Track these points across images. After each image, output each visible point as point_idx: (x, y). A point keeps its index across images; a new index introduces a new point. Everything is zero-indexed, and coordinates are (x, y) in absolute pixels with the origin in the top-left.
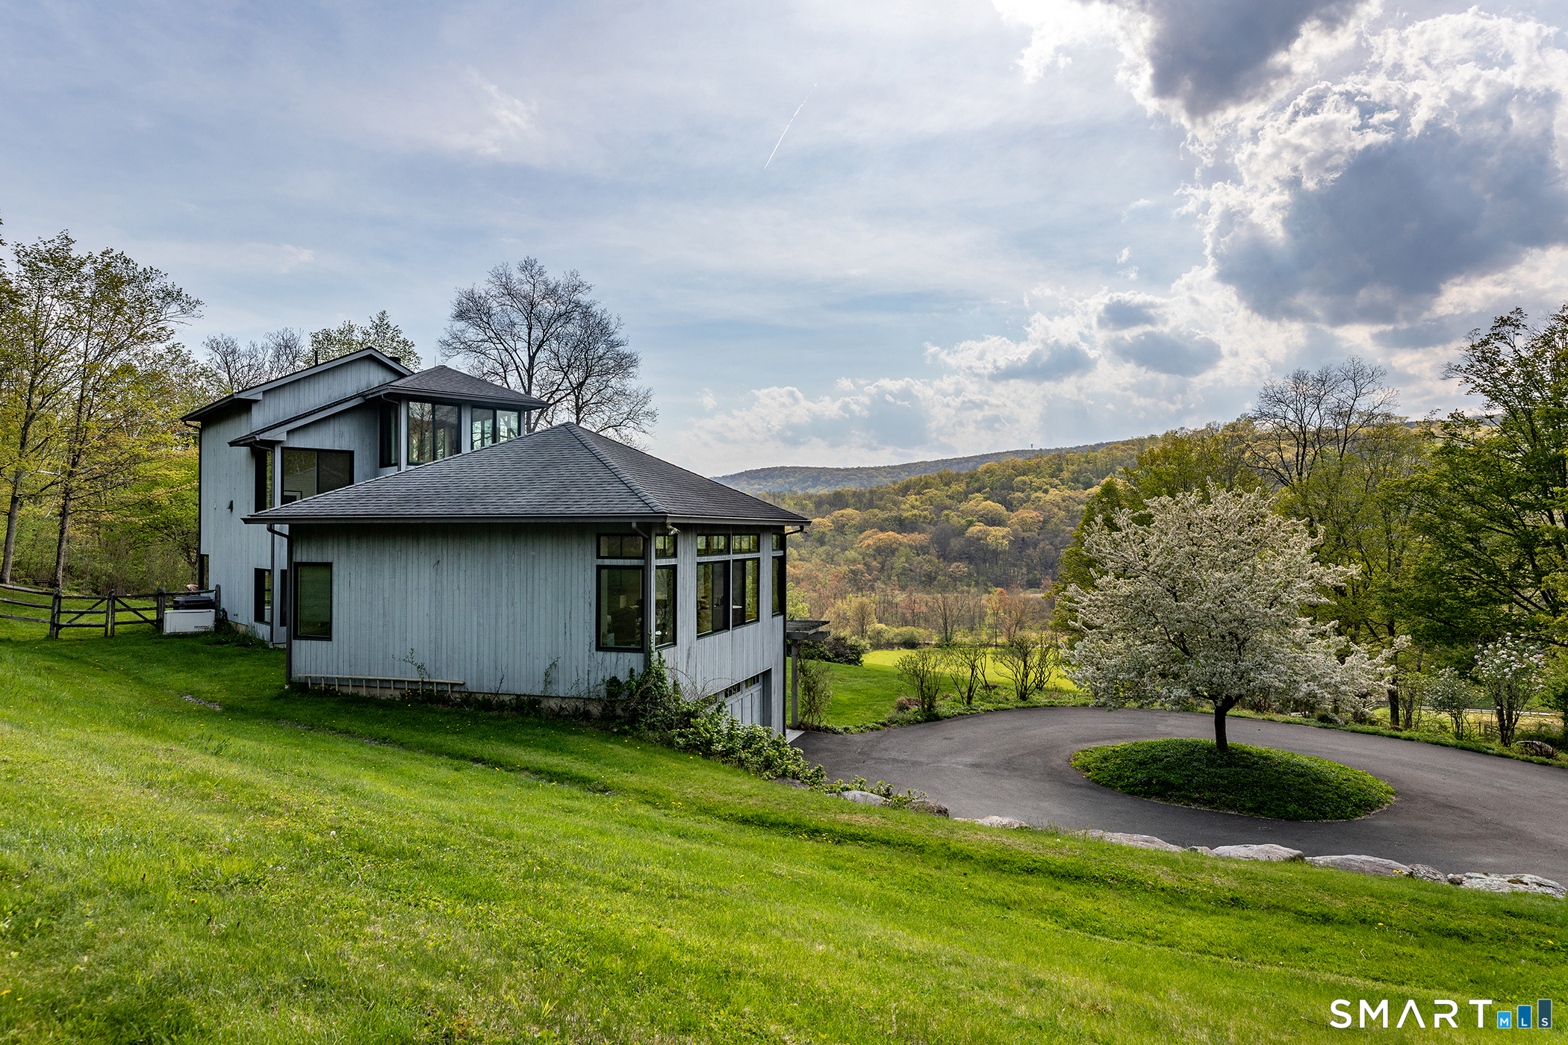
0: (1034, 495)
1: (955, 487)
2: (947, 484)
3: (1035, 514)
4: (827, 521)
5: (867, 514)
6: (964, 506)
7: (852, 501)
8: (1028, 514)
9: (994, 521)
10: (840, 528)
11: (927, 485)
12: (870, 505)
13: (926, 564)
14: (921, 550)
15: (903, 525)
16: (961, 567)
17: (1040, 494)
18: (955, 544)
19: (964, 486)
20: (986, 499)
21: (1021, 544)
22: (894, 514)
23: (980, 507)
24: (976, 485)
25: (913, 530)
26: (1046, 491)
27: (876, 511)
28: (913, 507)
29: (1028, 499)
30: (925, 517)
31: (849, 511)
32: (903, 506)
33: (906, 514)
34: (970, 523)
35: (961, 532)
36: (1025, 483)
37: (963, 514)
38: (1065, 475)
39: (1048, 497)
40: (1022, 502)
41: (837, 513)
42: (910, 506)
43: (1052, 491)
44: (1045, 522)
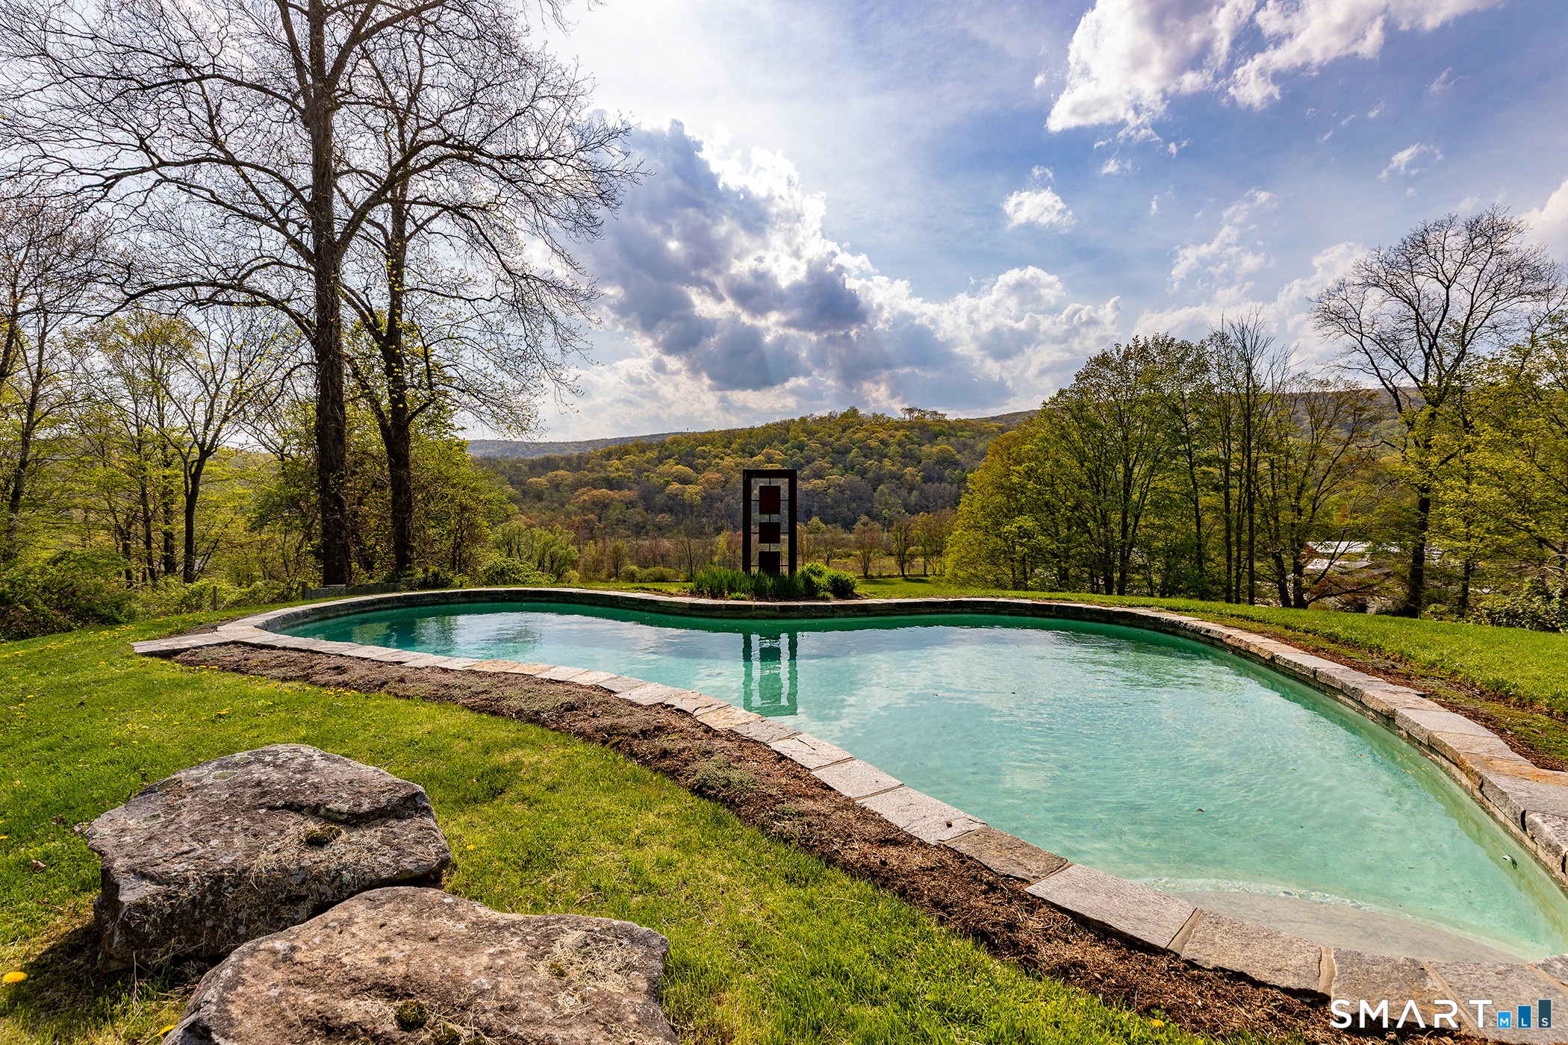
0: (714, 461)
1: (649, 454)
2: (644, 452)
3: (718, 475)
4: (542, 480)
5: (578, 475)
6: (661, 468)
7: (562, 464)
8: (712, 475)
9: (685, 481)
10: (556, 486)
11: (627, 452)
12: (578, 468)
13: (637, 515)
14: (630, 504)
15: (611, 484)
16: (666, 518)
17: (718, 460)
18: (660, 500)
19: (656, 453)
20: (677, 464)
21: (709, 499)
22: (602, 474)
23: (673, 470)
24: (667, 453)
25: (620, 489)
26: (722, 459)
27: (586, 472)
28: (618, 470)
29: (710, 465)
30: (629, 477)
31: (562, 472)
32: (609, 469)
33: (612, 475)
34: (668, 483)
35: (661, 489)
36: (705, 451)
37: (661, 475)
38: (734, 446)
39: (725, 463)
40: (705, 467)
41: (550, 474)
42: (615, 468)
43: (726, 458)
44: (726, 482)
